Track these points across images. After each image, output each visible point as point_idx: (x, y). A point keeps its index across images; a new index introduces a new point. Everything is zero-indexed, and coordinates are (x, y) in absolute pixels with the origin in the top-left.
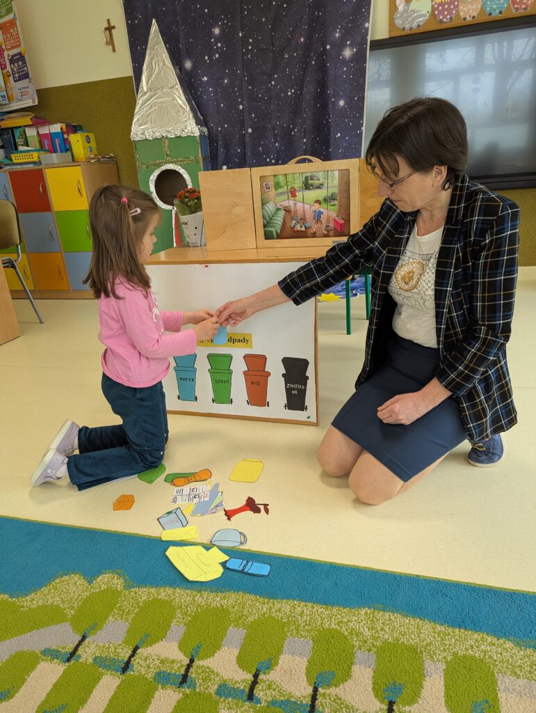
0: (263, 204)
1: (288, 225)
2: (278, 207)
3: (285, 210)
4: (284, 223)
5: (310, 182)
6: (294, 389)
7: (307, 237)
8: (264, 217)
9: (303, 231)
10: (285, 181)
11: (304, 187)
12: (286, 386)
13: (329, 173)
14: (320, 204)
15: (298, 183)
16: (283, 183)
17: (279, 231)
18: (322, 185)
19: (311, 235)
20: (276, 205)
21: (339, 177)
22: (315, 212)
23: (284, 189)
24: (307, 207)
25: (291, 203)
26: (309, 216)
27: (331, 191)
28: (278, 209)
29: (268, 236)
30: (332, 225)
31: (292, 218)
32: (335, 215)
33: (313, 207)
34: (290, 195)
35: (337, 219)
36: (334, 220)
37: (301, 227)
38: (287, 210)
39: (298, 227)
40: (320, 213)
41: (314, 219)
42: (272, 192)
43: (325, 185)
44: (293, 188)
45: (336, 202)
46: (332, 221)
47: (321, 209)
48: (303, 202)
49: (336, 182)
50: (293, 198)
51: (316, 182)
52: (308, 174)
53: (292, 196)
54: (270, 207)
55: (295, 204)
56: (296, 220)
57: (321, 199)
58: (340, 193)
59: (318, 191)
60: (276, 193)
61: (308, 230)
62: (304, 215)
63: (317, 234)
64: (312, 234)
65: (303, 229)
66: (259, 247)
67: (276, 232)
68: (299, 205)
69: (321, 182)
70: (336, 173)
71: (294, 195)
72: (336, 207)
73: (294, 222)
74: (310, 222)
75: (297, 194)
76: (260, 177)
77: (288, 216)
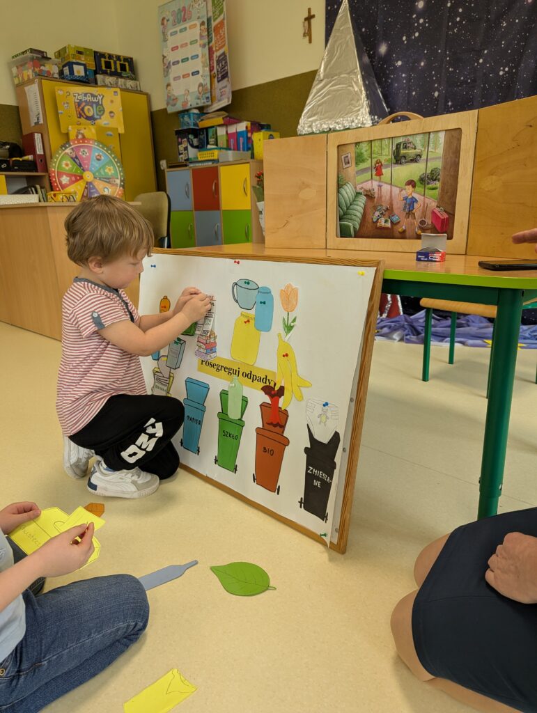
0: (339, 186)
1: (368, 217)
2: (358, 190)
3: (366, 195)
4: (364, 215)
5: (403, 152)
6: (318, 479)
7: (393, 237)
8: (339, 205)
9: (387, 228)
10: (369, 151)
11: (394, 161)
12: (307, 469)
13: (432, 136)
14: (414, 186)
15: (386, 154)
16: (366, 155)
17: (357, 227)
18: (420, 156)
19: (398, 235)
20: (355, 188)
21: (446, 142)
22: (406, 199)
23: (367, 165)
24: (396, 191)
25: (375, 184)
26: (398, 205)
27: (431, 165)
28: (358, 194)
29: (344, 233)
30: (429, 221)
31: (375, 208)
32: (434, 204)
33: (404, 192)
34: (374, 172)
35: (436, 211)
36: (433, 213)
37: (386, 221)
38: (370, 196)
39: (382, 223)
40: (414, 201)
41: (404, 210)
42: (352, 169)
43: (424, 157)
44: (379, 162)
45: (438, 184)
46: (429, 214)
47: (416, 196)
48: (391, 184)
49: (440, 151)
50: (378, 177)
51: (411, 152)
52: (401, 140)
53: (376, 175)
54: (348, 191)
55: (380, 186)
56: (379, 210)
57: (416, 179)
58: (444, 168)
59: (413, 165)
60: (357, 169)
61: (395, 227)
62: (391, 204)
63: (407, 234)
64: (400, 233)
65: (389, 225)
66: (328, 247)
67: (354, 228)
68: (386, 188)
69: (417, 151)
70: (442, 136)
71: (379, 173)
72: (436, 192)
73: (377, 213)
74: (399, 214)
75: (384, 171)
76: (339, 146)
77: (370, 205)
